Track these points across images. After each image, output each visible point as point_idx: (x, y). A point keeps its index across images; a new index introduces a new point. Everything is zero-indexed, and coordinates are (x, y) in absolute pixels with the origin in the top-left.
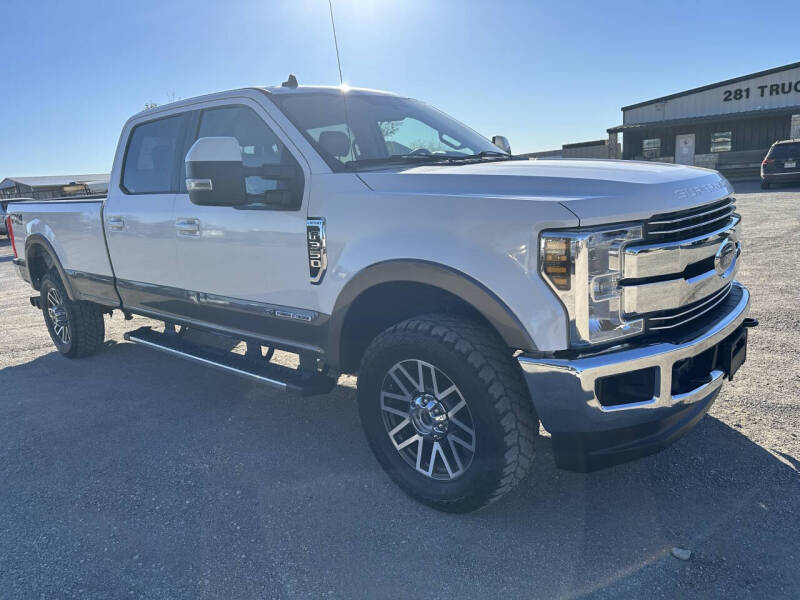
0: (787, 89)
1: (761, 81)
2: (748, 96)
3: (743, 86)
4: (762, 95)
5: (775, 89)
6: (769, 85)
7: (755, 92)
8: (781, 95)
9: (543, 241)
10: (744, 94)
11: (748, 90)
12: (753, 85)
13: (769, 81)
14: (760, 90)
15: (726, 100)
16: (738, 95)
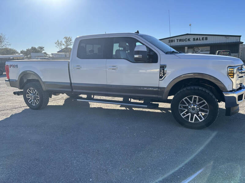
0: (183, 40)
1: (177, 38)
2: (174, 42)
3: (173, 39)
4: (178, 41)
5: (180, 40)
6: (179, 39)
7: (176, 41)
8: (182, 42)
9: (228, 69)
10: (173, 41)
11: (174, 40)
12: (176, 39)
13: (179, 38)
14: (177, 40)
15: (169, 42)
16: (172, 41)
